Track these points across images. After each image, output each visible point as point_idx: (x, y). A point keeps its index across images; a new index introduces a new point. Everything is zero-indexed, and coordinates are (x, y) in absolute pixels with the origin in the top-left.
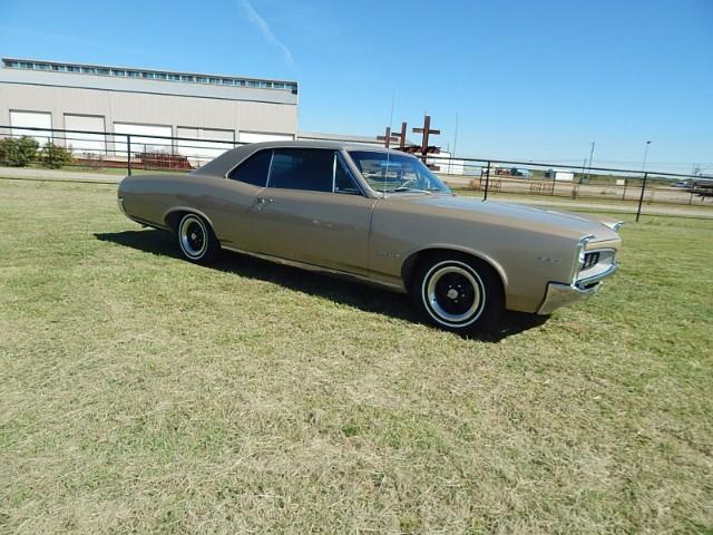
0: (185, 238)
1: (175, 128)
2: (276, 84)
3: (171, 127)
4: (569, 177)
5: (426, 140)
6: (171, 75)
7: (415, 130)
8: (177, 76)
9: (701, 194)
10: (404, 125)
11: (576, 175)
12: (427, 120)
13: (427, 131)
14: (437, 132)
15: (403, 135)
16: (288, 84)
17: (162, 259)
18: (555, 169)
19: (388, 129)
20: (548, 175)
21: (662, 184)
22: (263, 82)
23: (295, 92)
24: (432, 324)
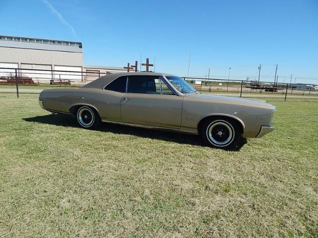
0: (80, 118)
1: (20, 64)
2: (71, 43)
3: (18, 63)
4: (200, 83)
5: (147, 69)
6: (15, 38)
7: (143, 65)
8: (19, 39)
9: (252, 88)
10: (136, 62)
11: (202, 82)
12: (148, 60)
13: (148, 65)
14: (152, 65)
15: (136, 67)
16: (77, 43)
17: (70, 128)
18: (195, 80)
19: (129, 64)
20: (192, 82)
21: (235, 84)
22: (64, 42)
23: (81, 47)
24: (212, 146)
